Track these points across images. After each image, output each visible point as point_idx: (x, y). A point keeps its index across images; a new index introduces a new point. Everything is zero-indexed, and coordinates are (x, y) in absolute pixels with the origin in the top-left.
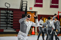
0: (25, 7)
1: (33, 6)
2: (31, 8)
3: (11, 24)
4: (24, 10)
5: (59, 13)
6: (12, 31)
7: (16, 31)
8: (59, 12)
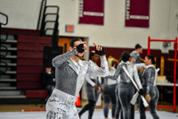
0: (52, 25)
1: (77, 20)
2: (69, 28)
3: (12, 76)
4: (50, 32)
5: (151, 43)
6: (14, 94)
7: (24, 97)
8: (150, 40)
